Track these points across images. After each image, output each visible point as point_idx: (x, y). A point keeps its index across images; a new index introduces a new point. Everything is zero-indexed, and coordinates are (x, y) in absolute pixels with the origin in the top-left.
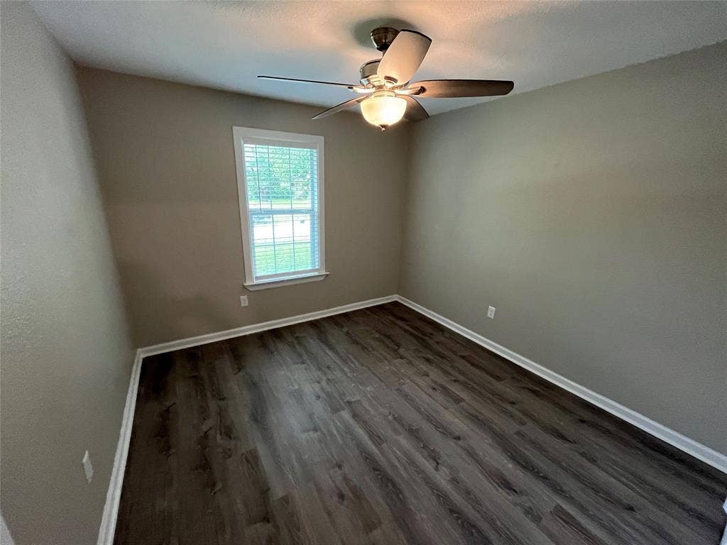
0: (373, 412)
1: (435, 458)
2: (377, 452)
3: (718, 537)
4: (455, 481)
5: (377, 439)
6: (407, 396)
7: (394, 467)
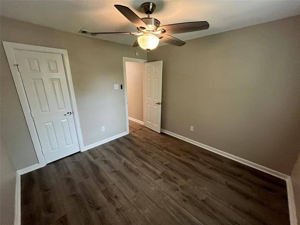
0: (148, 175)
1: (125, 164)
2: (143, 162)
3: (59, 162)
4: (120, 160)
5: (144, 166)
6: (133, 188)
7: (138, 160)
